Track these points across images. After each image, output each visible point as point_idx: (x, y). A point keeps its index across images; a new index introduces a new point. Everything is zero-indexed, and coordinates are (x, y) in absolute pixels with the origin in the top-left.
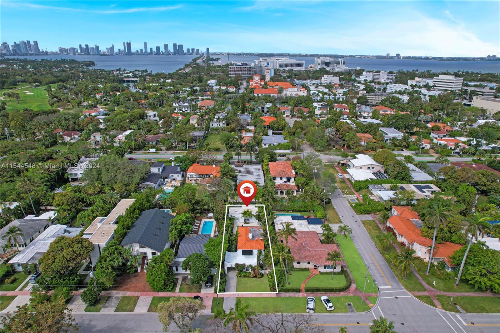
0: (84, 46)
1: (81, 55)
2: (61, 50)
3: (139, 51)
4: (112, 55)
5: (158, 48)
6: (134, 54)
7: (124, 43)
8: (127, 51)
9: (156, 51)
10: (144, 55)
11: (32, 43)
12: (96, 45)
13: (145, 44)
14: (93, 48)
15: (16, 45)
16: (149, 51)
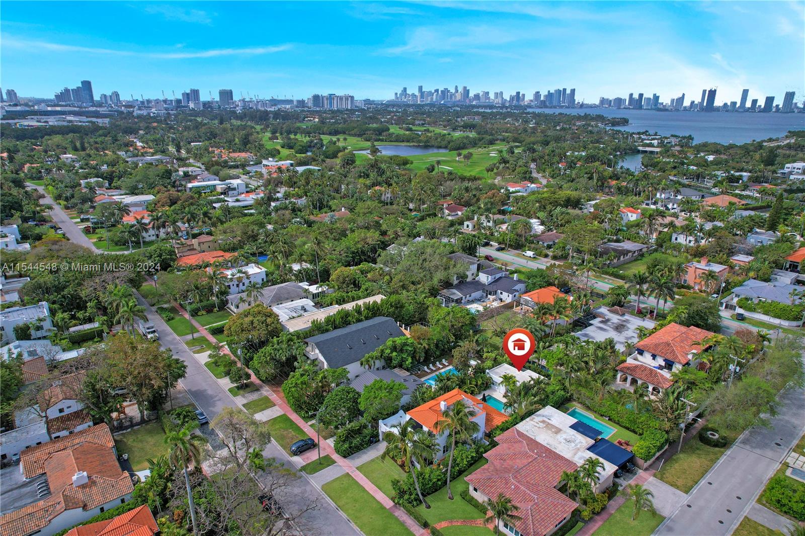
0: (636, 96)
1: (629, 108)
2: (603, 101)
3: (729, 104)
4: (677, 110)
5: (770, 100)
6: (718, 109)
7: (704, 91)
8: (705, 104)
9: (763, 107)
10: (736, 111)
11: (568, 92)
12: (655, 95)
13: (745, 92)
14: (649, 99)
15: (550, 95)
16: (748, 104)
